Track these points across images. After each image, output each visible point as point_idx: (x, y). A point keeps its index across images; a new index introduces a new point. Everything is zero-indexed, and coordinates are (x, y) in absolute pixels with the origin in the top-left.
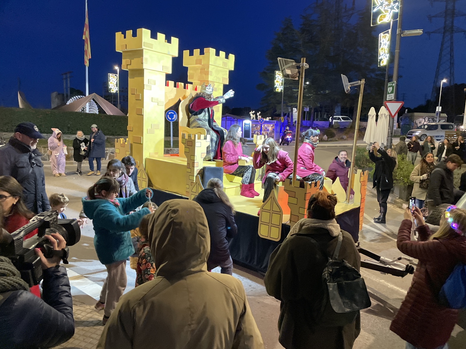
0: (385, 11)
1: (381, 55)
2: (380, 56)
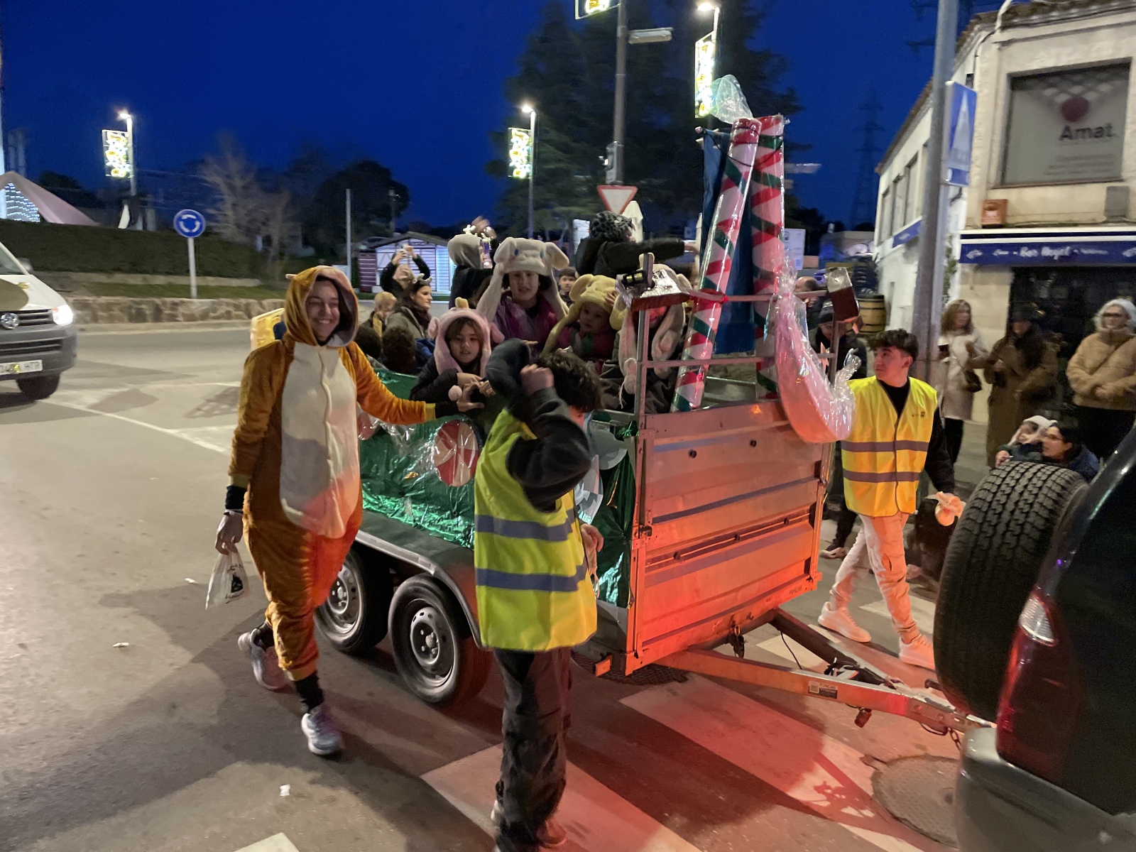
2: (698, 94)
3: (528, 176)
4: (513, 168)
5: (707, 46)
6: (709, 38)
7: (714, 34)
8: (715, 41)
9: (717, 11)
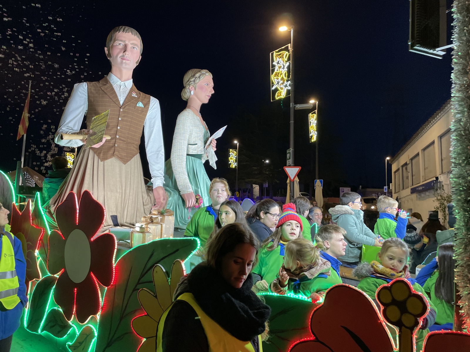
0: (281, 88)
1: (312, 132)
2: (310, 134)
3: (236, 167)
4: (231, 164)
5: (314, 115)
6: (315, 113)
7: (316, 111)
8: (316, 113)
9: (317, 103)
